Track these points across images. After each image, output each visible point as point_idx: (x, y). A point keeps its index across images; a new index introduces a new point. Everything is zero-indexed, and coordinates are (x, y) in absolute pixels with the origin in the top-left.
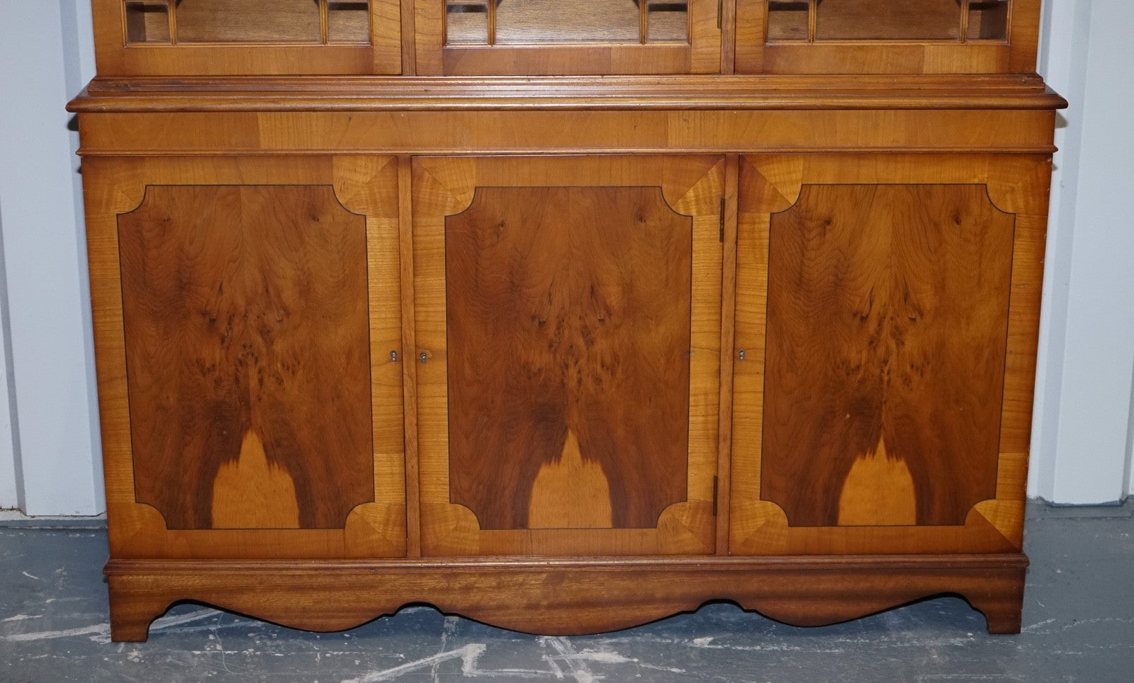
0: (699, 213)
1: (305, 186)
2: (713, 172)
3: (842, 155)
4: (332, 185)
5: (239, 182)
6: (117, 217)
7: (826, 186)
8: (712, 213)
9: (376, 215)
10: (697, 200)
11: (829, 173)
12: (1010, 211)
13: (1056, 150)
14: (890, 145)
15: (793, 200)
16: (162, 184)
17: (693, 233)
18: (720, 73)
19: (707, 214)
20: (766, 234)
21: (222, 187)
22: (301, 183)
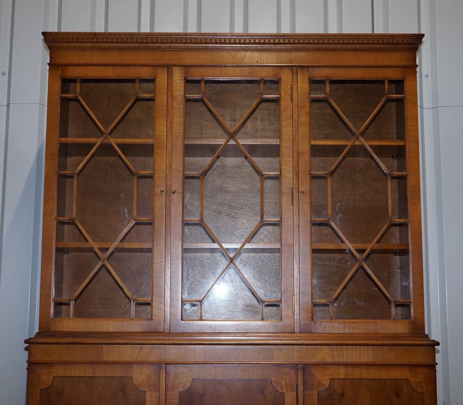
0: (287, 391)
1: (121, 377)
2: (292, 373)
3: (346, 365)
4: (132, 377)
5: (93, 375)
6: (40, 391)
7: (340, 379)
8: (293, 391)
9: (150, 391)
10: (286, 385)
11: (342, 373)
12: (420, 391)
13: (437, 364)
14: (367, 361)
15: (327, 386)
16: (61, 376)
17: (285, 400)
18: (294, 333)
19: (290, 392)
20: (316, 401)
21: (86, 377)
22: (119, 376)
